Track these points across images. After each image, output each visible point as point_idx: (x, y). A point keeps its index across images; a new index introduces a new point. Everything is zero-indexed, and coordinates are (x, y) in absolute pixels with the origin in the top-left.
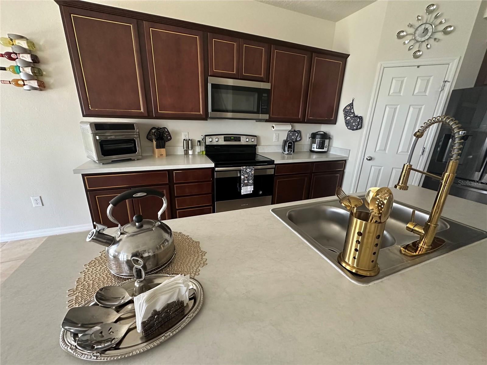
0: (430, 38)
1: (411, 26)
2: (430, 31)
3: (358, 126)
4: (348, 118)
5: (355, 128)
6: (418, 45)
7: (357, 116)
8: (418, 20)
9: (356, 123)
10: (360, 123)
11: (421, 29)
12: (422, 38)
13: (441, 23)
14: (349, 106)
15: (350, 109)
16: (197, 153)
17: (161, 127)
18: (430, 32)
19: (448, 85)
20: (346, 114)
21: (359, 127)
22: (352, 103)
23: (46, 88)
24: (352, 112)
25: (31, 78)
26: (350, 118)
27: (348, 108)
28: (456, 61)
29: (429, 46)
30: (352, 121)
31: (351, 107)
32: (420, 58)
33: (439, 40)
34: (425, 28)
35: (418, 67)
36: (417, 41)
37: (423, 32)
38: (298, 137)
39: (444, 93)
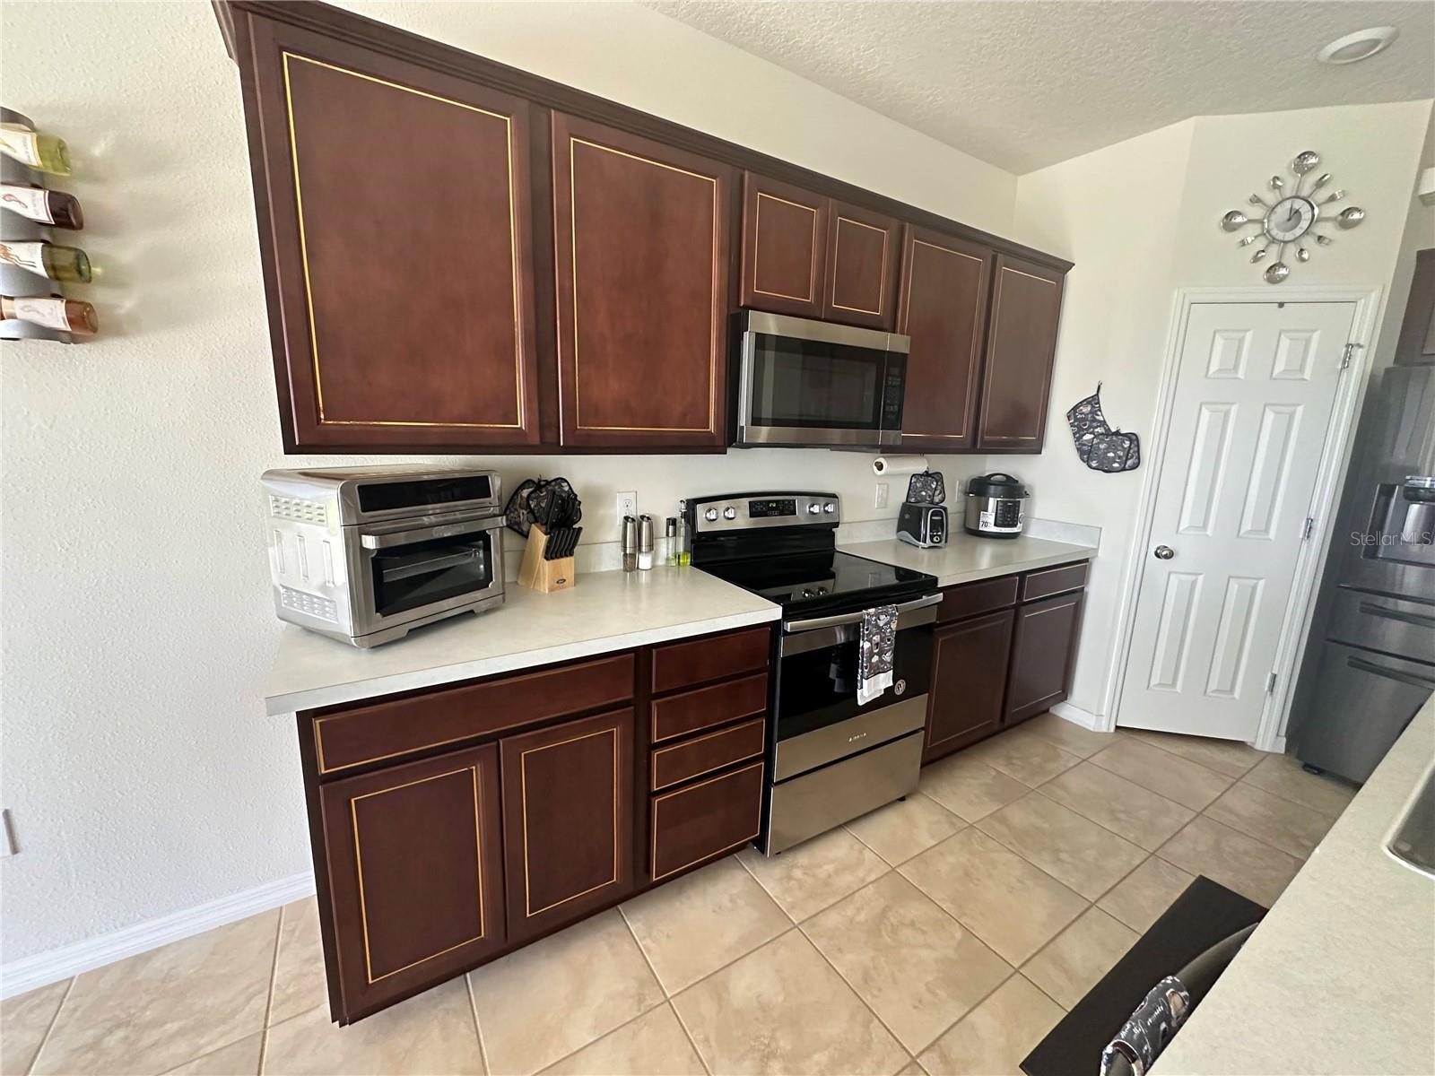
0: (1306, 232)
1: (1256, 200)
2: (1307, 216)
3: (1127, 459)
4: (1088, 437)
5: (1116, 465)
6: (1274, 249)
7: (1117, 433)
8: (1275, 187)
9: (1121, 453)
10: (1131, 451)
11: (1282, 211)
12: (1287, 234)
13: (1332, 198)
14: (1089, 403)
15: (1093, 413)
16: (661, 562)
17: (550, 480)
18: (1305, 220)
19: (1359, 354)
20: (1078, 426)
21: (1129, 462)
22: (1097, 395)
23: (99, 331)
24: (1100, 421)
25: (36, 287)
26: (1092, 436)
27: (1086, 409)
28: (1374, 296)
29: (1305, 256)
30: (1102, 446)
31: (1093, 407)
32: (1283, 283)
33: (1330, 240)
34: (1291, 209)
35: (1281, 305)
36: (1274, 240)
37: (1288, 217)
38: (937, 492)
39: (1349, 377)
